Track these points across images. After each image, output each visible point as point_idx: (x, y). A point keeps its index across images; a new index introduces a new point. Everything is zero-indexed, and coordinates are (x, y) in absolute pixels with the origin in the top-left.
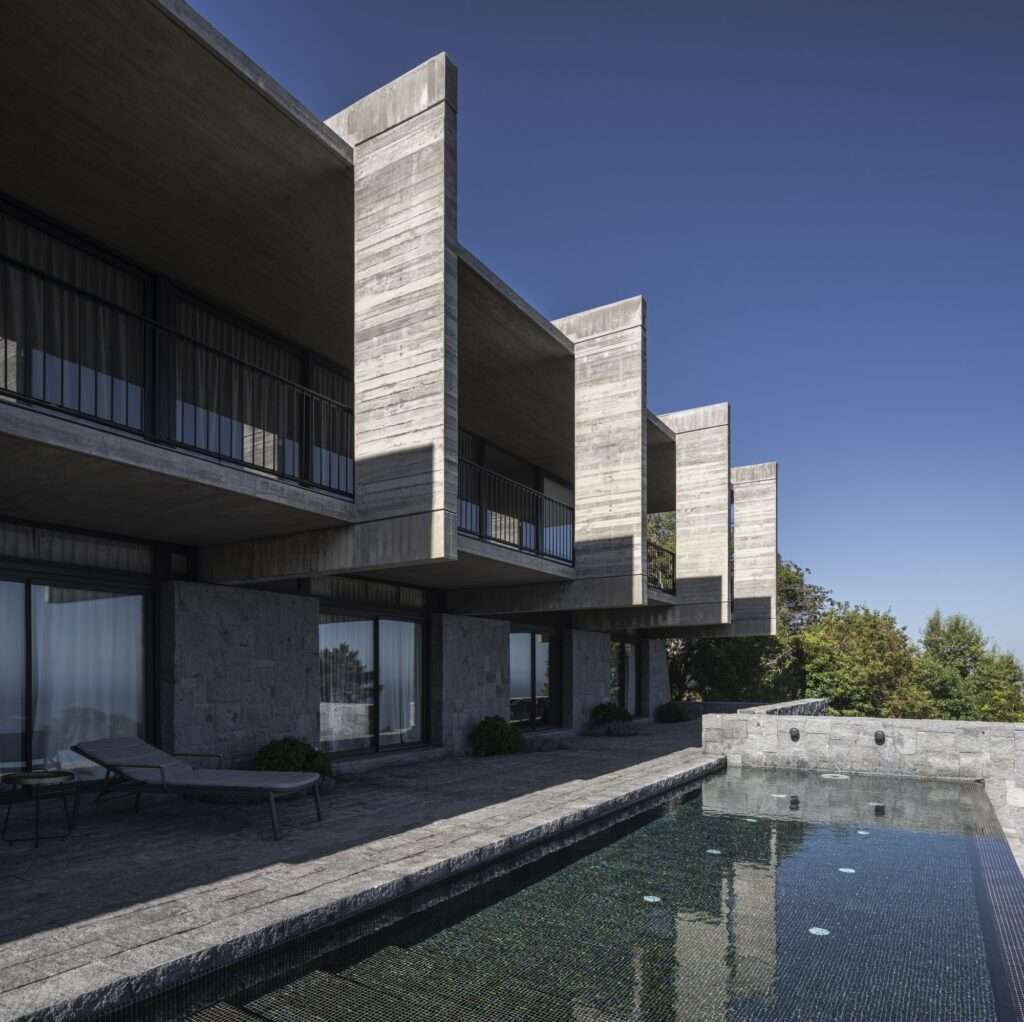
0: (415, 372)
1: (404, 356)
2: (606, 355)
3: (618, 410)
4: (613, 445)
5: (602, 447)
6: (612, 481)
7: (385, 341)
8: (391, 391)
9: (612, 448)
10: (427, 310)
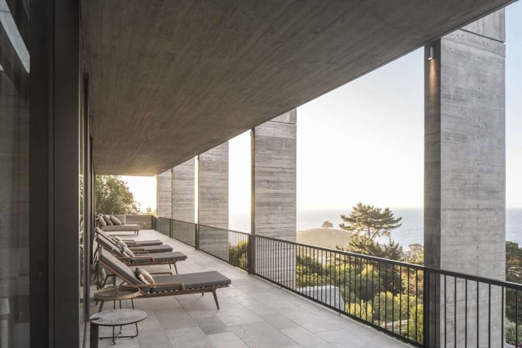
0: (284, 225)
1: (279, 218)
2: (214, 160)
3: (219, 185)
4: (217, 199)
5: (212, 199)
6: (216, 214)
7: (271, 209)
8: (274, 231)
9: (217, 201)
10: (290, 203)
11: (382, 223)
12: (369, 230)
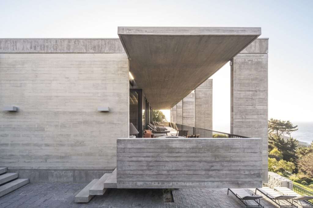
11: (285, 129)
12: (277, 132)
